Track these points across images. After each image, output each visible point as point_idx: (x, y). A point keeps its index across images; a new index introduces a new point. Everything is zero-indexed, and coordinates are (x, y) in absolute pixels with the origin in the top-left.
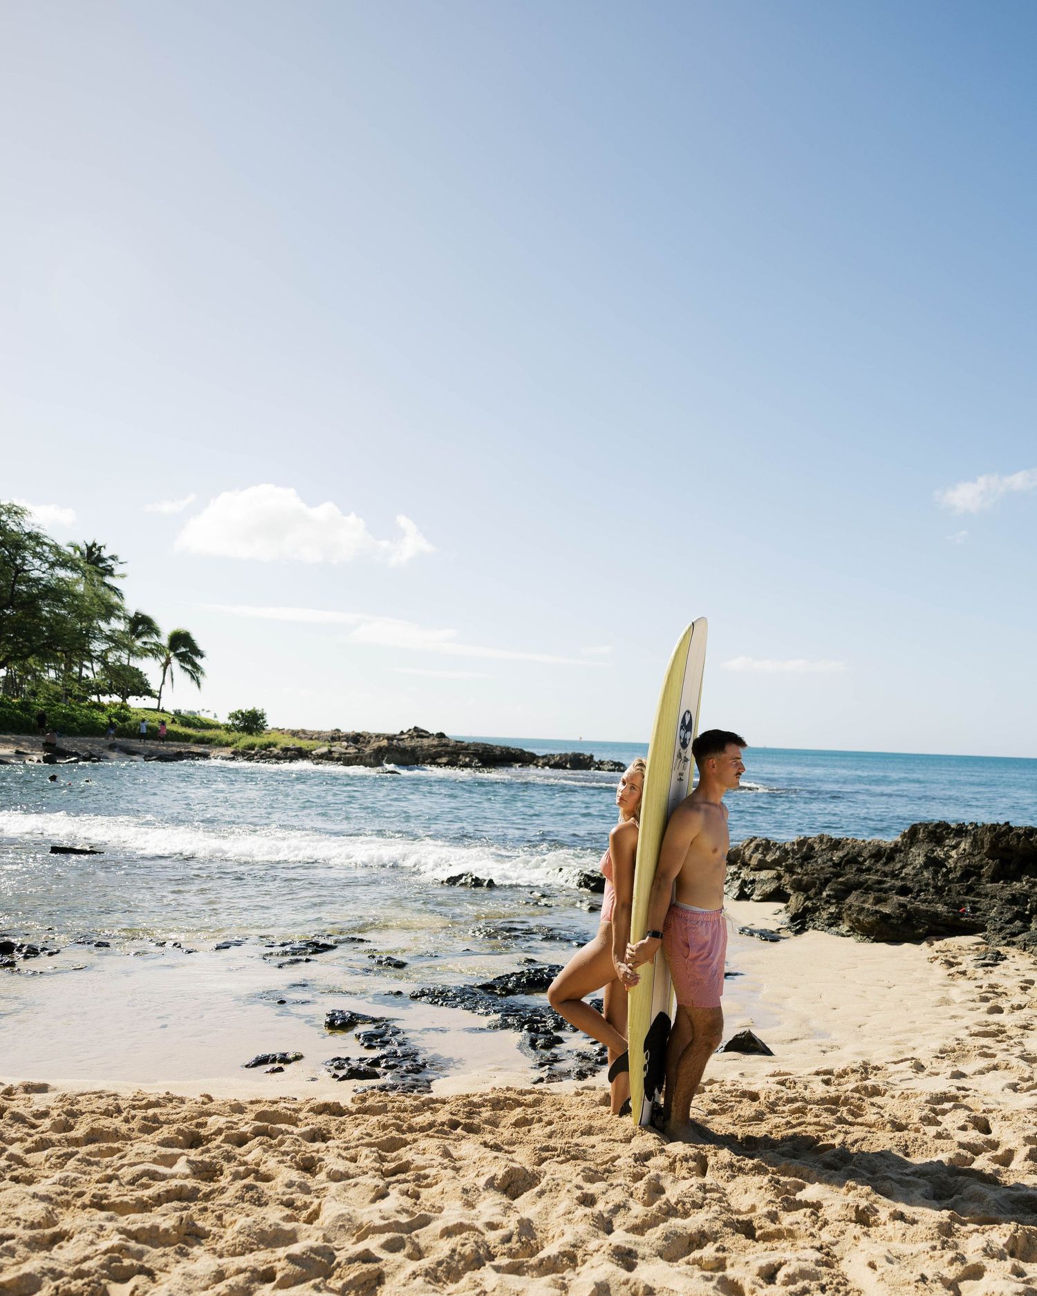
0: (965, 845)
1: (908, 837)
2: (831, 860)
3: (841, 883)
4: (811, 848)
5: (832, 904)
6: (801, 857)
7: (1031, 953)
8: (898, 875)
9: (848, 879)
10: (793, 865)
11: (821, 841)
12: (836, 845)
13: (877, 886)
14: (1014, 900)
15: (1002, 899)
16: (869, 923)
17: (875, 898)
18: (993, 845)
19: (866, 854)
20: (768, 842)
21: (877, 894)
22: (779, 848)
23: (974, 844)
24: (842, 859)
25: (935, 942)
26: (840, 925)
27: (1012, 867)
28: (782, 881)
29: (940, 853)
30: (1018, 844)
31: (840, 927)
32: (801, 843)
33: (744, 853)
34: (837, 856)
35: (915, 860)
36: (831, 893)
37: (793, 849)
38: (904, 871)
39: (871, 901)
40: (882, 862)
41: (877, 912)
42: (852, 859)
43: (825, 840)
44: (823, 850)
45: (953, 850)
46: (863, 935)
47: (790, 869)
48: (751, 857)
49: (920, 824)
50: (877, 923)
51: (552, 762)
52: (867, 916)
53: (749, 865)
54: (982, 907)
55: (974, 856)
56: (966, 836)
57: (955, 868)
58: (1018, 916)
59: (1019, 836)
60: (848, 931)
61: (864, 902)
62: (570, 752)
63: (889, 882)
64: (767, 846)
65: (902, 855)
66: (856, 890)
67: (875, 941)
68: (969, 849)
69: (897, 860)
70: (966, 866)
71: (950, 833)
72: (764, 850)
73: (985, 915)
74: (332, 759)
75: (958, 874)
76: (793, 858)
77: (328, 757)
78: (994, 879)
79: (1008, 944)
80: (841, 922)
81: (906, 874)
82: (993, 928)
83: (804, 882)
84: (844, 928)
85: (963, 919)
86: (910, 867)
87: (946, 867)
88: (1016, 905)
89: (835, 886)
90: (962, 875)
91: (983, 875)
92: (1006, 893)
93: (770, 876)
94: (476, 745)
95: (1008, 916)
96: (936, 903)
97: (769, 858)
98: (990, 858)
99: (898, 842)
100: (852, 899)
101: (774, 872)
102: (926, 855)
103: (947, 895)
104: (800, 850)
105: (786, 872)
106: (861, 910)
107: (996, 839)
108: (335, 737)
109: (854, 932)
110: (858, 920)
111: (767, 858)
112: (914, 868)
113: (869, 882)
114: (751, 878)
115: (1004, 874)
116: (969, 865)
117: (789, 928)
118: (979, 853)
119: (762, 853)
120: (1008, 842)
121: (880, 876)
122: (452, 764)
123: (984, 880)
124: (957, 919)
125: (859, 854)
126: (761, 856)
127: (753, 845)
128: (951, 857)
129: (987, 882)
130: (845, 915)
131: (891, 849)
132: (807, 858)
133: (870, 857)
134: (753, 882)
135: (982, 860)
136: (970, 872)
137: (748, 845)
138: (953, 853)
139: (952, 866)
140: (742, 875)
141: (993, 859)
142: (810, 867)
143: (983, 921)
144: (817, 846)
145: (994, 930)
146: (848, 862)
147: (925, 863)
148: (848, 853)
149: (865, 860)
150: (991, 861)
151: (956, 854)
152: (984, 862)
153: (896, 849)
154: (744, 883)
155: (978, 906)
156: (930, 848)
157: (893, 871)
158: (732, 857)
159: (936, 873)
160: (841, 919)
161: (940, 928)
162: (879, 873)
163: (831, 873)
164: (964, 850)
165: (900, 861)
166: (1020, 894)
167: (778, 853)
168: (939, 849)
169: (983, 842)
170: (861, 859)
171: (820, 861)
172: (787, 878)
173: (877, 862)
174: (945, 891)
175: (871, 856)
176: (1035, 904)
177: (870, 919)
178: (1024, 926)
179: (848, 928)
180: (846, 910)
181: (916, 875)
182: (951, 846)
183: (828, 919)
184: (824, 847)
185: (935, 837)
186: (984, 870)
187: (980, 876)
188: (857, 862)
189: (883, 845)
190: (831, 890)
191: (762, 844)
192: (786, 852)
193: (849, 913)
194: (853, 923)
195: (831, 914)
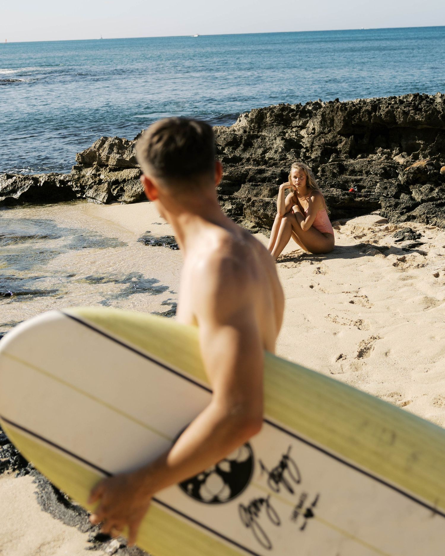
0: (314, 124)
1: (256, 123)
5: (226, 200)
7: (435, 225)
13: (259, 176)
15: (376, 174)
17: (270, 190)
18: (347, 122)
23: (323, 122)
25: (341, 226)
26: (241, 221)
27: (365, 141)
29: (291, 134)
30: (370, 120)
31: (242, 223)
33: (100, 155)
35: (273, 144)
38: (267, 156)
39: (266, 192)
40: (240, 148)
45: (301, 130)
48: (108, 158)
49: (265, 109)
53: (107, 166)
54: (365, 184)
55: (326, 134)
56: (311, 117)
57: (312, 146)
59: (369, 112)
63: (269, 170)
65: (259, 140)
66: (242, 182)
68: (320, 128)
69: (256, 145)
70: (322, 144)
71: (295, 115)
72: (118, 149)
75: (318, 153)
78: (352, 155)
79: (409, 219)
80: (241, 218)
82: (388, 204)
84: (247, 223)
86: (272, 152)
87: (303, 147)
91: (341, 151)
93: (133, 175)
95: (393, 190)
97: (128, 157)
98: (342, 135)
99: (246, 127)
102: (280, 138)
103: (322, 175)
106: (264, 204)
107: (349, 117)
109: (261, 227)
110: (266, 216)
111: (125, 156)
112: (276, 152)
113: (251, 173)
114: (114, 179)
115: (358, 148)
116: (325, 144)
118: (330, 131)
119: (118, 153)
120: (360, 119)
121: (254, 165)
123: (343, 156)
124: (352, 200)
126: (118, 156)
127: (106, 145)
128: (303, 137)
130: (248, 211)
131: (245, 136)
133: (226, 145)
134: (118, 182)
135: (334, 137)
138: (303, 133)
139: (308, 145)
140: (104, 177)
141: (347, 136)
143: (375, 199)
145: (389, 207)
147: (284, 145)
149: (223, 149)
150: (344, 138)
151: (307, 134)
152: (338, 139)
153: (249, 135)
154: (109, 185)
155: (361, 183)
156: (281, 130)
158: (87, 160)
159: (298, 154)
160: (242, 215)
161: (340, 212)
164: (314, 129)
165: (260, 147)
166: (389, 166)
168: (289, 131)
169: (332, 121)
173: (235, 149)
174: (318, 172)
175: (228, 144)
176: (412, 175)
179: (253, 224)
180: (248, 206)
182: (298, 127)
185: (282, 120)
186: (339, 146)
187: (338, 152)
191: (115, 144)
193: (255, 209)
194: (259, 218)
195: (229, 211)
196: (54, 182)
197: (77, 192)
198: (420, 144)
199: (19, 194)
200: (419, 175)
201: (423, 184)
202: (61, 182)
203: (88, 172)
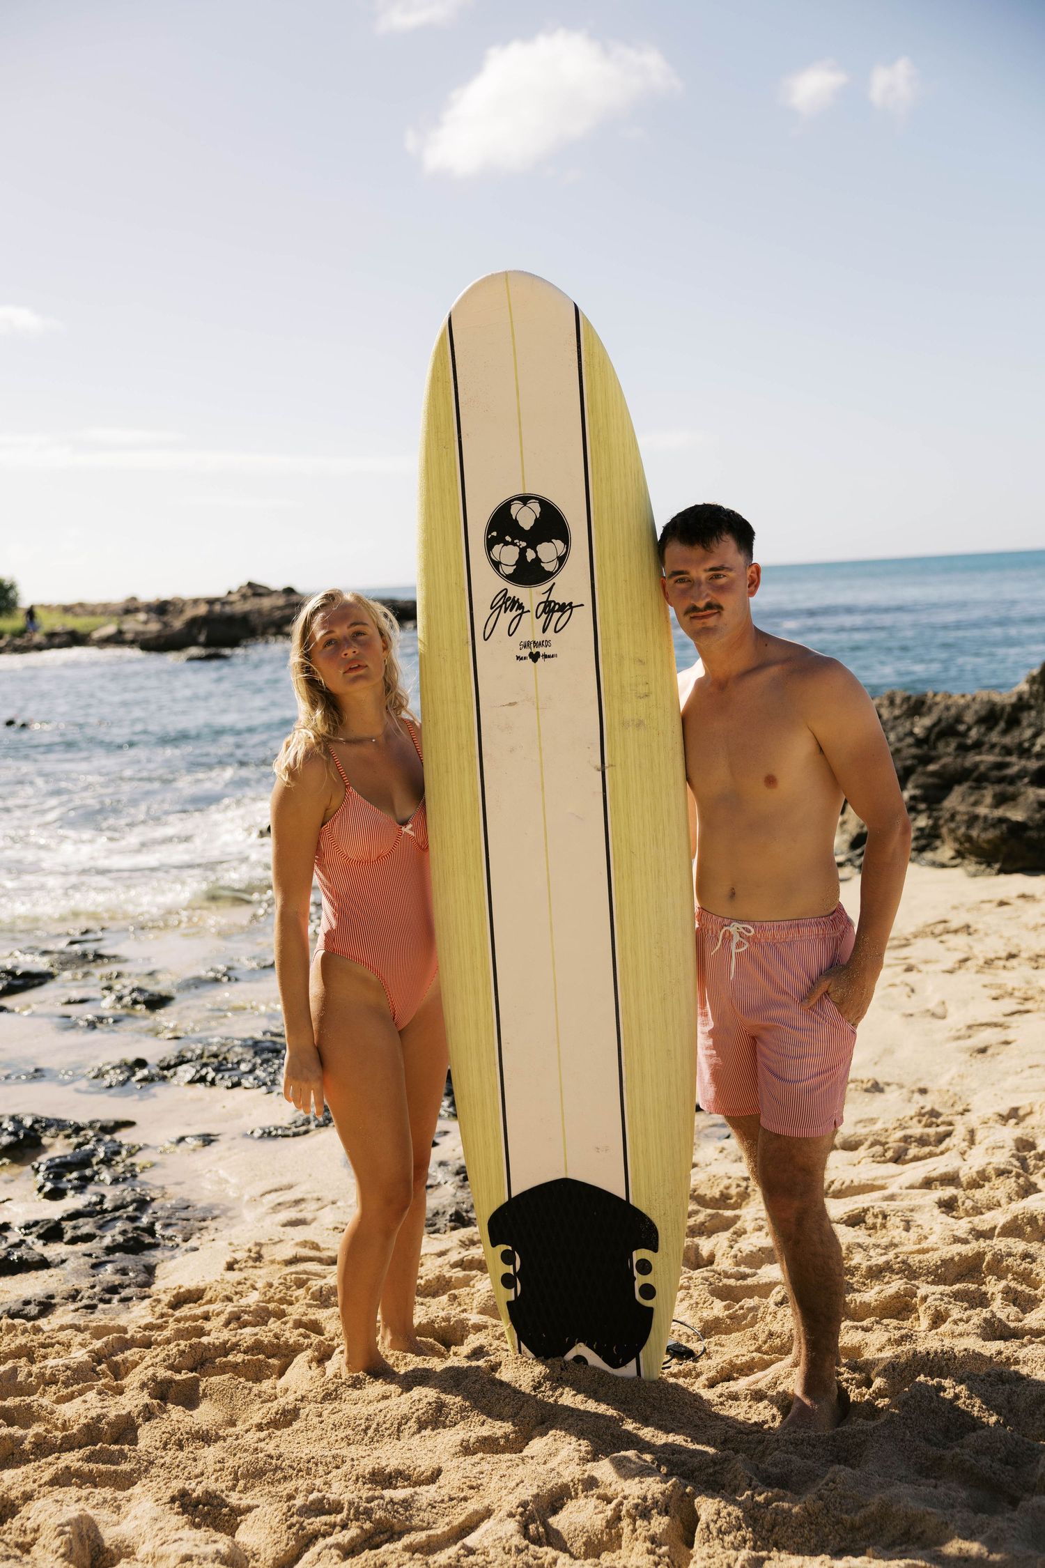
2: (911, 733)
3: (933, 774)
5: (919, 812)
8: (1025, 752)
9: (944, 766)
11: (892, 702)
12: (917, 706)
13: (996, 773)
16: (989, 841)
17: (995, 796)
19: (969, 717)
21: (998, 788)
24: (929, 730)
26: (938, 848)
31: (939, 851)
34: (921, 726)
36: (917, 792)
38: (1035, 743)
39: (988, 800)
40: (999, 729)
41: (1002, 820)
42: (948, 729)
43: (898, 701)
44: (896, 718)
46: (980, 863)
50: (1003, 840)
52: (985, 829)
60: (953, 858)
61: (976, 804)
63: (1017, 764)
65: (1032, 714)
66: (959, 782)
67: (1002, 871)
69: (1024, 723)
77: (117, 639)
80: (938, 843)
81: (1039, 749)
84: (946, 852)
89: (922, 780)
99: (1023, 693)
100: (955, 801)
106: (973, 820)
108: (130, 609)
109: (963, 857)
110: (969, 838)
113: (983, 768)
117: (849, 860)
121: (1000, 755)
125: (958, 719)
130: (944, 831)
131: (1013, 706)
133: (976, 722)
146: (942, 735)
148: (939, 720)
149: (969, 729)
153: (1021, 705)
157: (1021, 745)
160: (938, 836)
162: (997, 750)
163: (914, 757)
165: (1031, 725)
170: (962, 728)
173: (991, 730)
175: (979, 721)
177: (991, 834)
179: (953, 853)
180: (947, 821)
183: (916, 839)
184: (897, 712)
188: (956, 734)
189: (998, 699)
190: (917, 787)
193: (952, 825)
194: (961, 843)
195: (921, 830)
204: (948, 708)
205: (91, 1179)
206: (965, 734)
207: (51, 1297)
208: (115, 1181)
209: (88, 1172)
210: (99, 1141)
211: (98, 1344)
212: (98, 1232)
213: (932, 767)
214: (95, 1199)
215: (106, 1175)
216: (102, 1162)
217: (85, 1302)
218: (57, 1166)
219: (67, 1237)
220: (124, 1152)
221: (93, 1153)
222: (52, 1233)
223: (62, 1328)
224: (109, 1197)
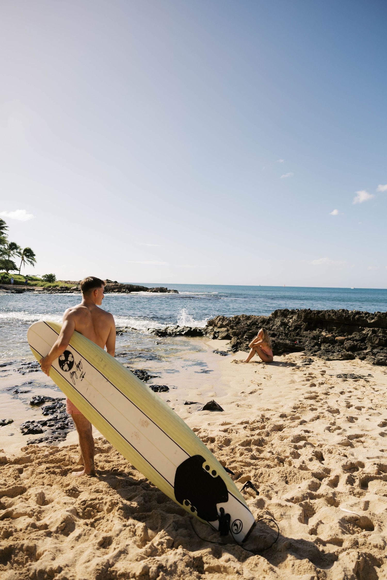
0: (295, 317)
1: (274, 315)
2: (247, 324)
3: (251, 333)
4: (239, 319)
5: (247, 341)
6: (236, 323)
8: (271, 329)
9: (253, 331)
10: (233, 326)
11: (243, 317)
12: (248, 318)
14: (314, 338)
15: (310, 338)
18: (306, 317)
19: (259, 321)
20: (224, 317)
22: (228, 319)
23: (298, 317)
24: (250, 323)
27: (312, 326)
28: (229, 332)
29: (286, 320)
30: (314, 317)
32: (236, 318)
33: (215, 322)
34: (249, 322)
35: (277, 323)
36: (247, 336)
37: (233, 320)
38: (273, 327)
40: (265, 324)
42: (254, 323)
43: (244, 316)
44: (244, 320)
47: (232, 328)
48: (218, 323)
49: (279, 310)
51: (153, 290)
53: (217, 326)
54: (303, 341)
56: (295, 314)
57: (292, 326)
58: (316, 344)
62: (159, 287)
64: (223, 319)
65: (273, 321)
68: (297, 319)
70: (296, 325)
73: (304, 344)
74: (78, 291)
75: (293, 328)
76: (233, 323)
78: (306, 330)
79: (314, 355)
81: (274, 329)
82: (308, 349)
83: (237, 333)
85: (296, 346)
86: (275, 326)
87: (288, 326)
88: (315, 340)
89: (248, 334)
90: (294, 329)
92: (311, 335)
93: (224, 330)
94: (128, 285)
95: (313, 344)
96: (286, 340)
97: (224, 324)
98: (304, 322)
99: (271, 317)
101: (226, 328)
102: (281, 321)
104: (235, 320)
105: (230, 328)
112: (277, 326)
114: (218, 331)
115: (310, 328)
116: (297, 325)
117: (231, 350)
118: (300, 320)
119: (222, 322)
120: (311, 316)
122: (119, 291)
125: (257, 321)
127: (218, 319)
128: (290, 322)
129: (304, 331)
131: (268, 319)
132: (238, 323)
133: (260, 322)
134: (218, 332)
135: (302, 323)
136: (296, 328)
137: (217, 319)
140: (214, 330)
141: (306, 323)
142: (239, 327)
143: (304, 347)
144: (241, 319)
146: (253, 324)
147: (281, 324)
148: (253, 321)
149: (259, 324)
150: (304, 323)
151: (292, 321)
153: (270, 319)
154: (215, 333)
155: (301, 340)
156: (282, 319)
157: (269, 328)
159: (285, 328)
163: (247, 329)
164: (295, 319)
165: (271, 324)
167: (227, 321)
169: (301, 316)
170: (257, 323)
171: (242, 324)
172: (231, 331)
173: (263, 324)
174: (289, 335)
175: (261, 322)
178: (319, 348)
181: (278, 329)
182: (289, 318)
184: (244, 319)
185: (284, 315)
186: (303, 327)
187: (301, 329)
188: (256, 324)
189: (265, 318)
192: (230, 321)
196: (197, 330)
197: (204, 334)
198: (334, 328)
199: (184, 332)
200: (325, 340)
201: (327, 343)
202: (199, 330)
203: (211, 328)
204: (255, 319)
205: (55, 412)
206: (258, 325)
207: (42, 439)
208: (61, 412)
209: (54, 410)
210: (58, 403)
211: (51, 451)
212: (55, 424)
213: (250, 331)
214: (55, 416)
215: (59, 411)
216: (58, 408)
217: (50, 441)
218: (47, 408)
219: (48, 425)
220: (63, 406)
221: (56, 406)
222: (44, 424)
223: (44, 447)
224: (59, 416)
